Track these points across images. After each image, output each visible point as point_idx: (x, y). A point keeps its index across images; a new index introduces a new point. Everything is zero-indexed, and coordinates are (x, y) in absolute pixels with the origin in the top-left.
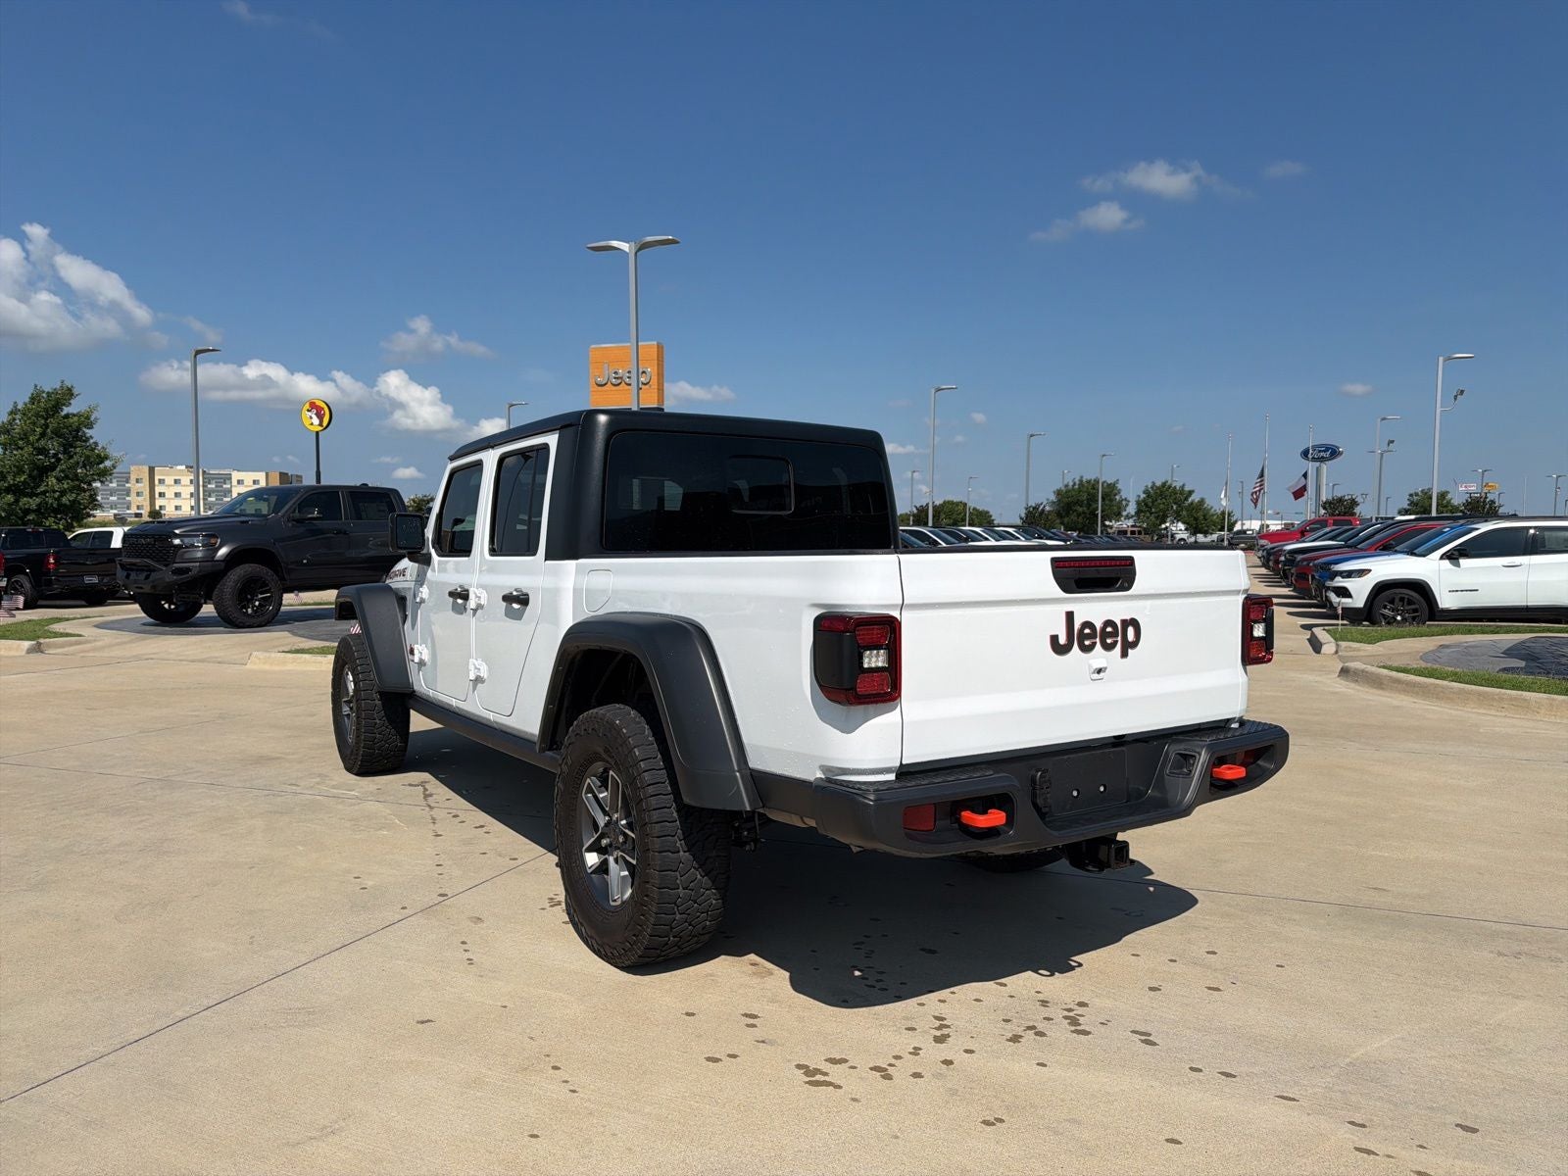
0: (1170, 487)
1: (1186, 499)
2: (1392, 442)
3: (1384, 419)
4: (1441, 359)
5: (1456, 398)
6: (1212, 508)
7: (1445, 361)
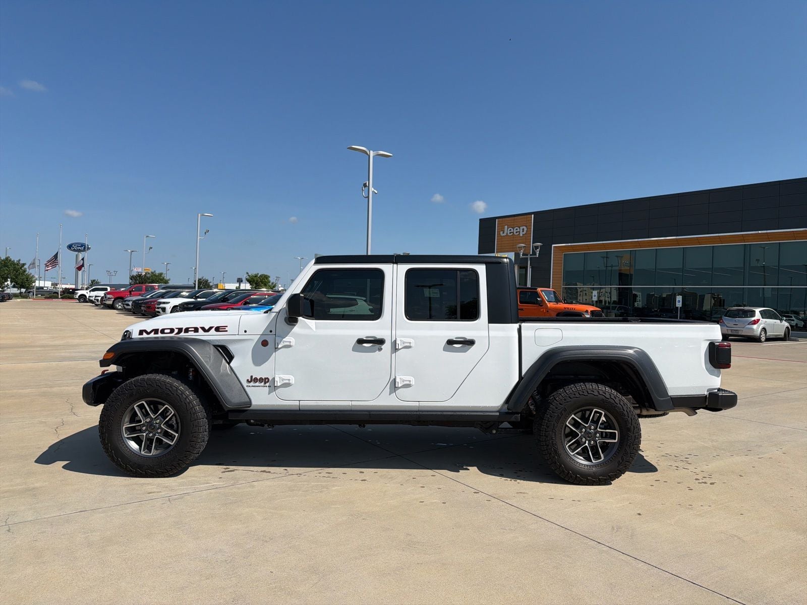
0: (10, 260)
1: (21, 268)
2: (151, 248)
3: (147, 236)
4: (199, 215)
5: (205, 233)
6: (31, 274)
7: (201, 216)
